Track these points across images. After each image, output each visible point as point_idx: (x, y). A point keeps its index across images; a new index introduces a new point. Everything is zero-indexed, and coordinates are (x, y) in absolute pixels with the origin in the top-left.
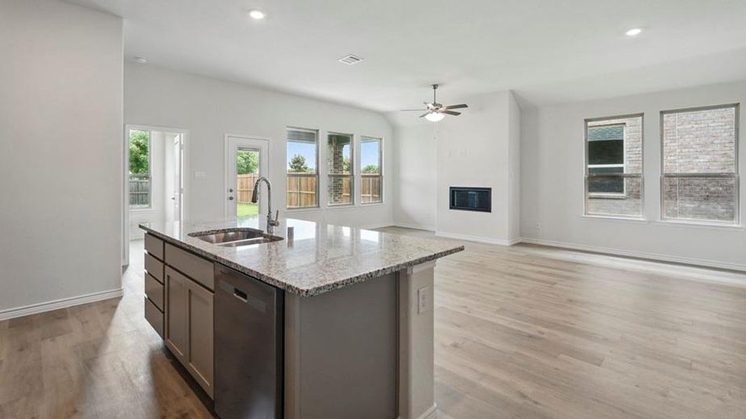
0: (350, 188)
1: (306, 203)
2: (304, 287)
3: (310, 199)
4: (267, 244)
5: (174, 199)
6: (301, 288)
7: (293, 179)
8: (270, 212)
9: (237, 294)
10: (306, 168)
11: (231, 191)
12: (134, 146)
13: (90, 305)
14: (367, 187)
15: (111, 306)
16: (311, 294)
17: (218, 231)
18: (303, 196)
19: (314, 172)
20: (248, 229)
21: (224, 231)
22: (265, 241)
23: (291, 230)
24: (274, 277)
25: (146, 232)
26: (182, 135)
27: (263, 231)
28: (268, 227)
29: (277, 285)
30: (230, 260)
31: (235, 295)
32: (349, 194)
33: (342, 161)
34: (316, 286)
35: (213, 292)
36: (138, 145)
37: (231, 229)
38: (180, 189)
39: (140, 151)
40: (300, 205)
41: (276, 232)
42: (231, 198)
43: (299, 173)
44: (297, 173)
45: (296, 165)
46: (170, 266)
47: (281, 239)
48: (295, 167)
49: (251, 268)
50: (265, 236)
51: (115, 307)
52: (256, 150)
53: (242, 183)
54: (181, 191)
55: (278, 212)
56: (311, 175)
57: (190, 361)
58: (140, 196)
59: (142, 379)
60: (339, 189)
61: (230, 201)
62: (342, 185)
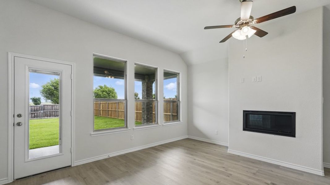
11: (19, 116)
14: (169, 108)
42: (19, 124)
52: (55, 73)
60: (150, 110)
61: (17, 128)
62: (152, 107)
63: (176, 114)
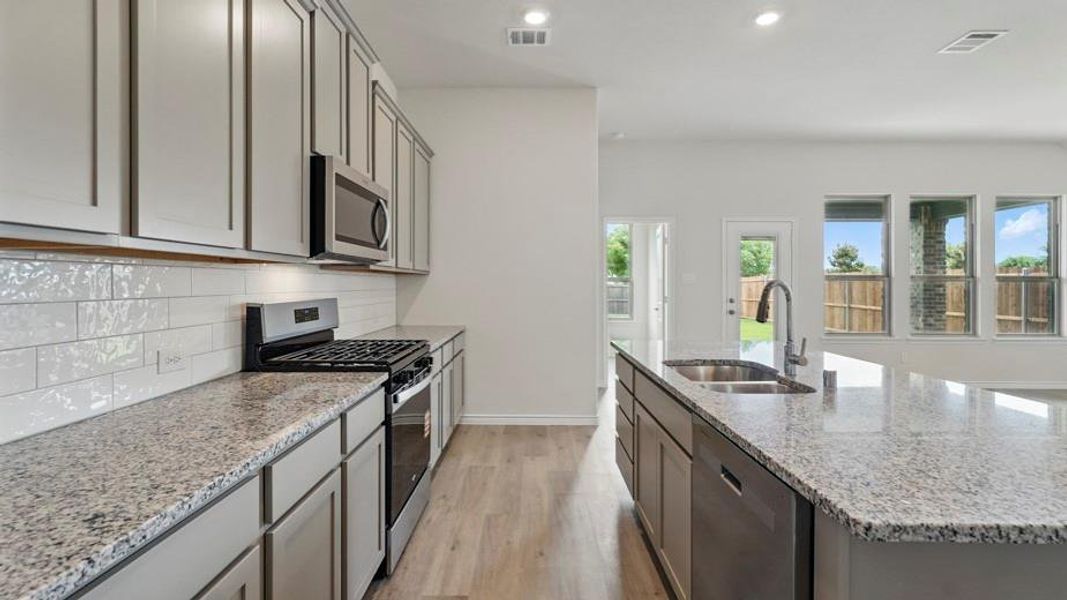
0: (967, 303)
1: (863, 325)
2: (861, 514)
3: (869, 320)
4: (783, 396)
5: (657, 309)
6: (852, 515)
7: (836, 285)
8: (789, 340)
9: (725, 476)
10: (862, 266)
11: (731, 301)
12: (619, 244)
13: (566, 428)
14: (1012, 301)
15: (585, 433)
16: (879, 536)
17: (704, 361)
18: (856, 314)
19: (880, 272)
20: (752, 363)
21: (713, 363)
22: (782, 391)
23: (829, 378)
24: (791, 470)
25: (617, 352)
26: (666, 225)
27: (778, 372)
28: (786, 365)
29: (798, 488)
30: (715, 415)
31: (723, 476)
32: (963, 314)
33: (945, 250)
34: (893, 522)
35: (691, 457)
36: (623, 243)
37: (724, 362)
38: (664, 297)
39: (624, 250)
40: (850, 328)
41: (801, 375)
42: (731, 312)
43: (847, 274)
44: (843, 274)
45: (841, 260)
46: (640, 403)
47: (810, 390)
48: (841, 265)
49: (749, 440)
50: (780, 380)
51: (589, 437)
52: (769, 238)
53: (750, 290)
54: (664, 300)
55: (804, 340)
56: (873, 278)
57: (662, 547)
58: (620, 305)
59: (608, 542)
60: (936, 303)
61: (730, 317)
62: (944, 295)
63: (1046, 320)
